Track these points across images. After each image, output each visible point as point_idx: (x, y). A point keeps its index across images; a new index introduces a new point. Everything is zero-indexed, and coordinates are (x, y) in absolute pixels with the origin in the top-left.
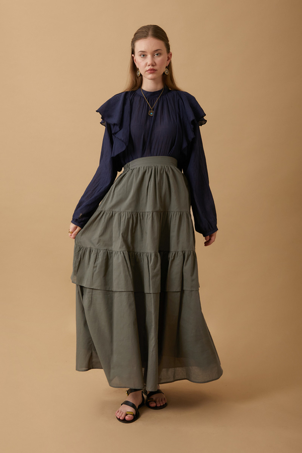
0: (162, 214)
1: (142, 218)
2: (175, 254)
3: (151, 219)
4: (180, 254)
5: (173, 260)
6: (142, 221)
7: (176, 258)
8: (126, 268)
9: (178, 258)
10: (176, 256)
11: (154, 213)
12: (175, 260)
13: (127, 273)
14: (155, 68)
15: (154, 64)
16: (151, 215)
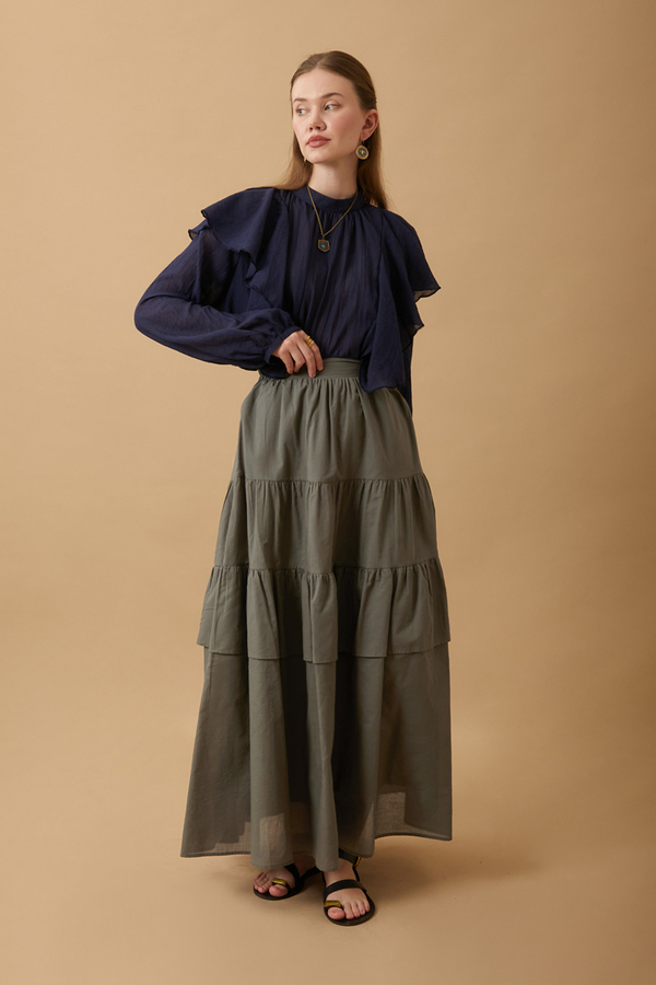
0: (341, 486)
1: (299, 494)
2: (375, 574)
3: (316, 498)
4: (386, 574)
5: (370, 588)
6: (299, 499)
7: (376, 584)
8: (264, 608)
9: (382, 582)
10: (377, 578)
11: (325, 487)
12: (375, 588)
13: (266, 619)
14: (324, 134)
15: (321, 125)
16: (316, 490)
